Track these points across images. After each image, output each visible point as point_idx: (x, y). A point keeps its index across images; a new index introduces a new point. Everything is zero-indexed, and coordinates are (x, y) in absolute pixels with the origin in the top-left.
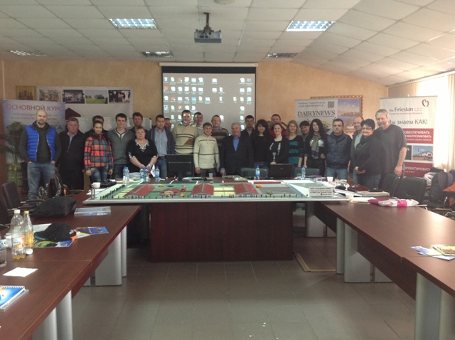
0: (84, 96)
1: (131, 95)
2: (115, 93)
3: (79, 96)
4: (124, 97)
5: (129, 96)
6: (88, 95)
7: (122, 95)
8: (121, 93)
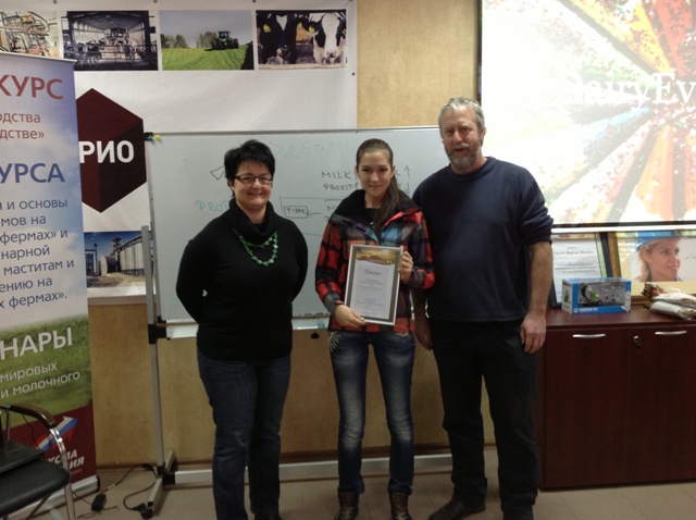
0: (155, 37)
1: (351, 31)
2: (282, 21)
3: (135, 37)
4: (321, 40)
5: (340, 35)
6: (172, 33)
7: (312, 33)
8: (307, 25)
